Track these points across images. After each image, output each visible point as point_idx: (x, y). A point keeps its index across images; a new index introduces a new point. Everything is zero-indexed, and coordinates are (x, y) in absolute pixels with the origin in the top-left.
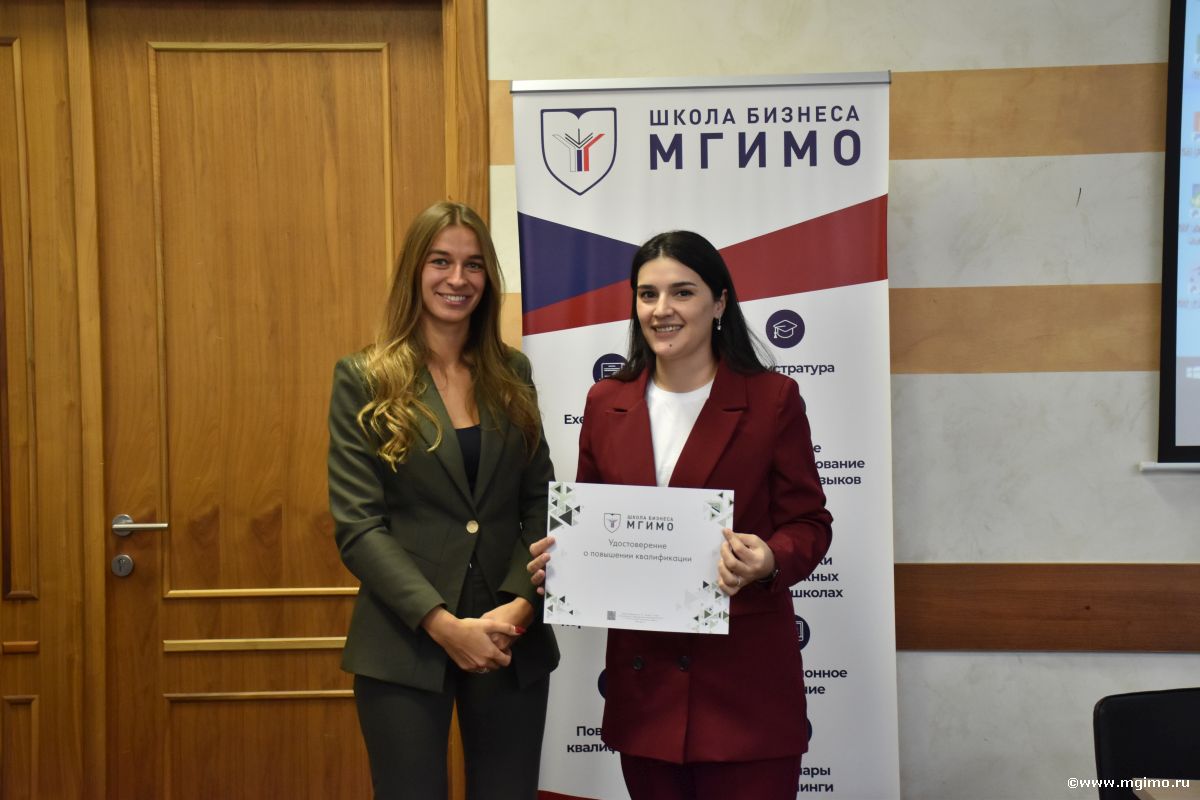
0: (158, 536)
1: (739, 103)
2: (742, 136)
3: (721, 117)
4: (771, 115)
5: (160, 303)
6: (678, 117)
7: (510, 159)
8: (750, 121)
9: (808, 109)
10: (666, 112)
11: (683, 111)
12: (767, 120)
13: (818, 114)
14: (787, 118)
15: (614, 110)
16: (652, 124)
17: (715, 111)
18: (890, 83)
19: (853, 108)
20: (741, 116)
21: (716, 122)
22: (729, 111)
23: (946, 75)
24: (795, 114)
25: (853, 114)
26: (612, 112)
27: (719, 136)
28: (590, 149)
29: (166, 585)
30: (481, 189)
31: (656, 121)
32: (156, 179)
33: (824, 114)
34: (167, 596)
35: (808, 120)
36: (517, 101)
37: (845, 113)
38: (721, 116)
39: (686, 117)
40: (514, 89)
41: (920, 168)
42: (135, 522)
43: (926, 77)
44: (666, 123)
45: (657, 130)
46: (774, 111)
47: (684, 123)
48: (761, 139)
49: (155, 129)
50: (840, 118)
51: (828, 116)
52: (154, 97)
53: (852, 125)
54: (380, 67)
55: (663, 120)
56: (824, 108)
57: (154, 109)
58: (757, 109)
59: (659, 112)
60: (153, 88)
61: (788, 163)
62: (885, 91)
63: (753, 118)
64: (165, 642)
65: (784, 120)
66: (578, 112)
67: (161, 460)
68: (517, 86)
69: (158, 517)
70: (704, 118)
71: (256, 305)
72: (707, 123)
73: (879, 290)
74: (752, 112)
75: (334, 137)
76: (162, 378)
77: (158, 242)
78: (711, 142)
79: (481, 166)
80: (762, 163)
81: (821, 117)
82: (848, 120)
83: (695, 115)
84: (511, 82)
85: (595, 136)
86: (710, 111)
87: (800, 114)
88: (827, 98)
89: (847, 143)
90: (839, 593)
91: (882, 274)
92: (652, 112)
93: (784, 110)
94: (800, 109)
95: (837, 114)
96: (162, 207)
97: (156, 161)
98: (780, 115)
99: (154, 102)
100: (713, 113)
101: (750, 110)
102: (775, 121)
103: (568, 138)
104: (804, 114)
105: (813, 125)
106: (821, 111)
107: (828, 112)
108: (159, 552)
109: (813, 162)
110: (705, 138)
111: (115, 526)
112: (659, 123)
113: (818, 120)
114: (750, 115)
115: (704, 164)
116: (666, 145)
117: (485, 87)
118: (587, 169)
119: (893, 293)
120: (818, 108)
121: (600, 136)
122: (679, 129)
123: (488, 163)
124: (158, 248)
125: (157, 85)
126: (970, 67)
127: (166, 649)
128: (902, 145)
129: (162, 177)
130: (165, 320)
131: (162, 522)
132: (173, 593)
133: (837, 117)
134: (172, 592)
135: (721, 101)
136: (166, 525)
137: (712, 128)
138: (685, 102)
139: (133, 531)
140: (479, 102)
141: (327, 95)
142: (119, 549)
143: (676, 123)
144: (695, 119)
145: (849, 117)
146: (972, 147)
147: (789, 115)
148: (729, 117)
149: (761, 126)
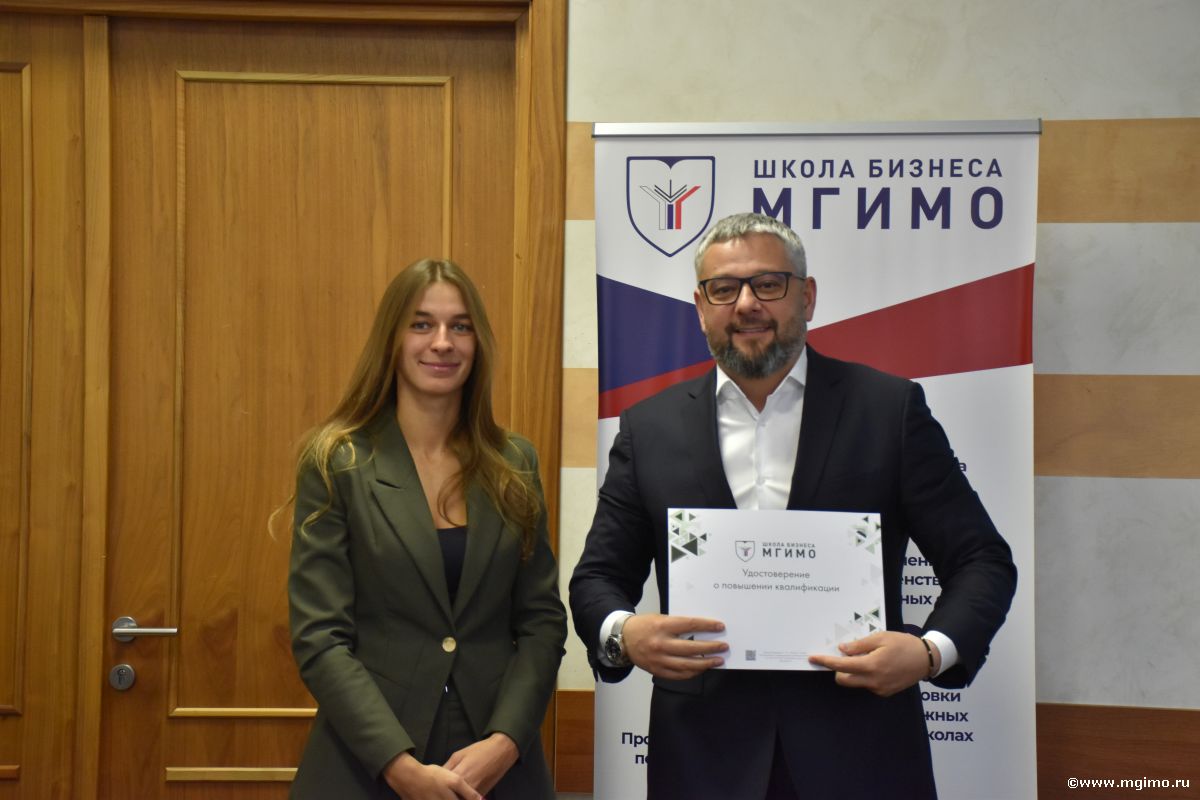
0: (166, 643)
1: (859, 154)
2: (862, 193)
3: (838, 170)
4: (896, 168)
5: (179, 370)
6: (787, 168)
7: (589, 212)
8: (872, 175)
9: (941, 161)
10: (774, 162)
11: (793, 162)
12: (892, 173)
13: (953, 168)
14: (916, 172)
15: (712, 159)
16: (757, 176)
17: (831, 162)
18: (1040, 133)
19: (994, 162)
20: (861, 168)
21: (832, 175)
22: (847, 163)
23: (1108, 124)
24: (926, 168)
25: (995, 169)
26: (710, 162)
27: (835, 191)
28: (683, 203)
29: (173, 700)
30: (554, 248)
31: (761, 172)
32: (180, 227)
33: (959, 168)
34: (171, 715)
35: (941, 175)
36: (600, 147)
37: (985, 168)
38: (838, 168)
39: (796, 169)
40: (596, 133)
41: (1073, 233)
42: (139, 626)
43: (1083, 127)
44: (773, 176)
45: (762, 184)
46: (901, 163)
47: (793, 176)
48: (884, 196)
49: (181, 170)
50: (980, 173)
51: (965, 170)
52: (181, 133)
53: (993, 182)
54: (442, 104)
55: (769, 172)
56: (961, 160)
57: (181, 147)
58: (879, 161)
59: (765, 162)
60: (181, 124)
61: (915, 224)
62: (1034, 143)
63: (876, 172)
64: (168, 769)
65: (912, 174)
66: (671, 161)
67: (172, 553)
68: (600, 129)
69: (166, 621)
70: (818, 170)
71: (290, 376)
72: (821, 176)
73: (1024, 375)
74: (875, 164)
75: (386, 184)
76: (178, 458)
77: (179, 300)
78: (824, 198)
79: (556, 221)
80: (885, 224)
81: (956, 172)
82: (988, 175)
83: (807, 167)
84: (593, 124)
85: (689, 189)
86: (824, 162)
87: (932, 168)
88: (964, 149)
89: (987, 202)
90: (969, 737)
91: (1025, 358)
92: (756, 162)
93: (912, 163)
94: (931, 161)
95: (976, 168)
96: (185, 260)
97: (181, 207)
98: (908, 168)
99: (181, 139)
100: (828, 165)
101: (872, 162)
102: (901, 175)
103: (658, 190)
104: (936, 168)
105: (947, 181)
106: (956, 164)
107: (965, 166)
108: (165, 662)
109: (946, 224)
110: (818, 193)
111: (116, 630)
112: (765, 175)
113: (953, 175)
114: (872, 168)
115: (817, 224)
116: (772, 200)
117: (562, 129)
118: (679, 226)
119: (1038, 379)
120: (953, 161)
121: (696, 188)
122: (788, 182)
123: (563, 217)
124: (179, 307)
125: (185, 120)
126: (1138, 115)
127: (169, 778)
128: (1053, 206)
129: (186, 226)
130: (184, 392)
131: (171, 627)
132: (180, 711)
133: (975, 171)
134: (178, 710)
135: (838, 152)
136: (175, 630)
137: (826, 182)
138: (797, 152)
139: (136, 637)
140: (555, 145)
141: (380, 135)
142: (119, 658)
143: (784, 176)
144: (807, 170)
145: (990, 172)
146: (1137, 209)
147: (918, 168)
148: (848, 170)
149: (885, 181)
